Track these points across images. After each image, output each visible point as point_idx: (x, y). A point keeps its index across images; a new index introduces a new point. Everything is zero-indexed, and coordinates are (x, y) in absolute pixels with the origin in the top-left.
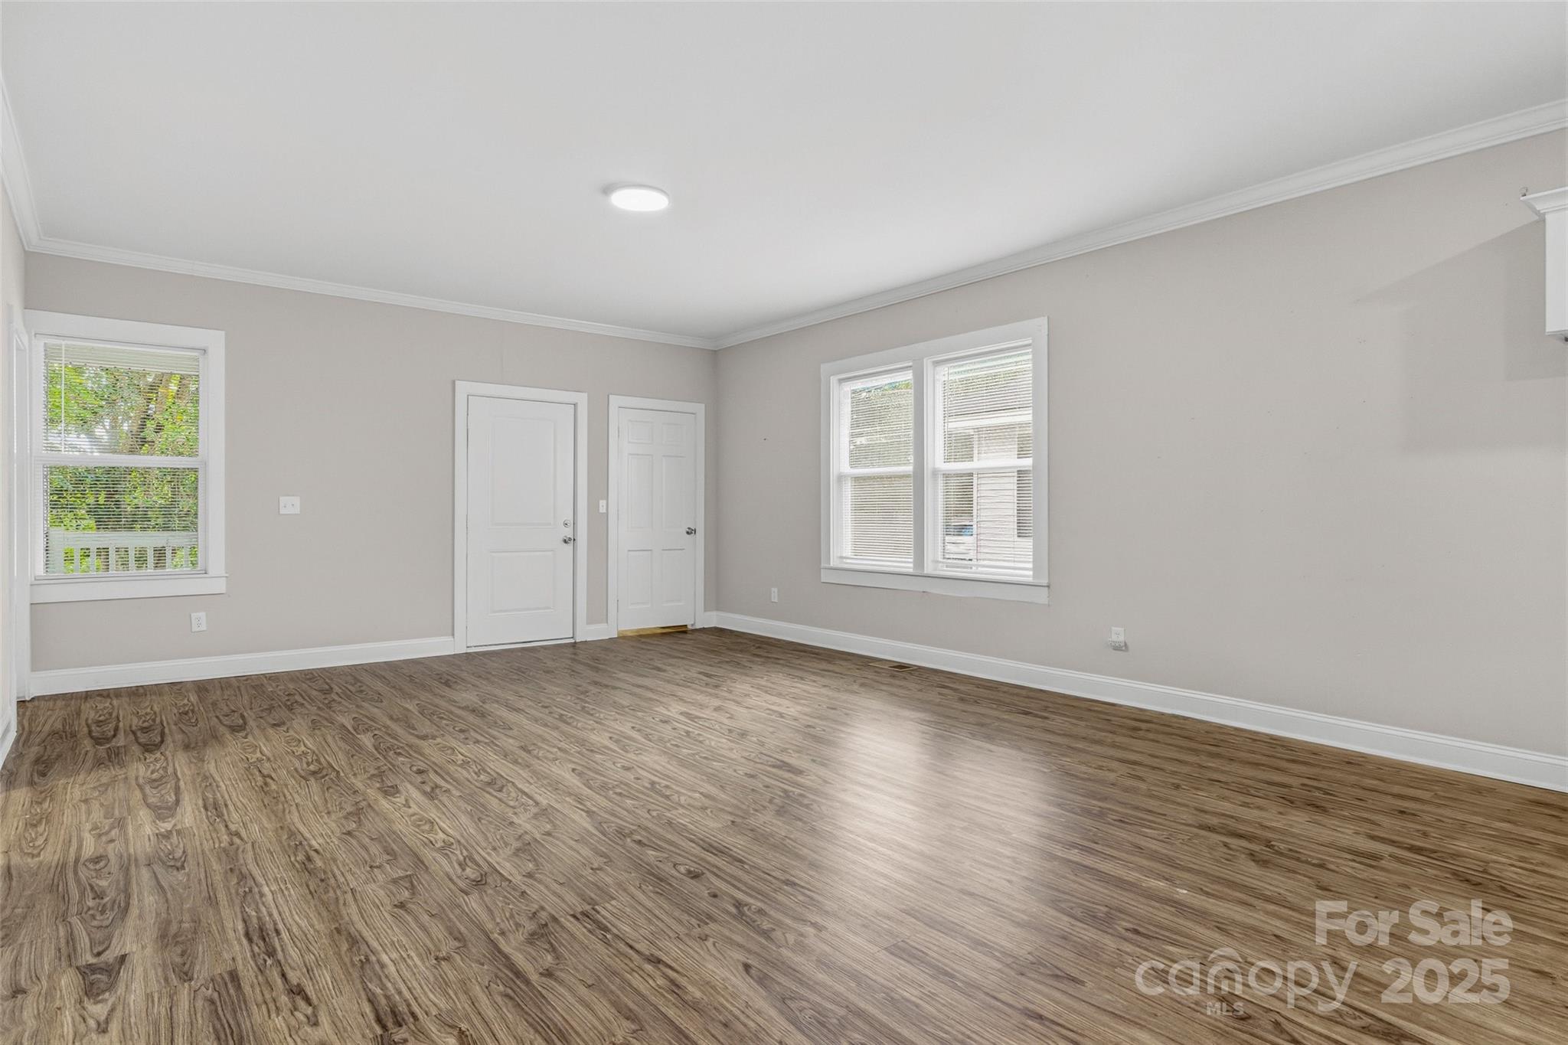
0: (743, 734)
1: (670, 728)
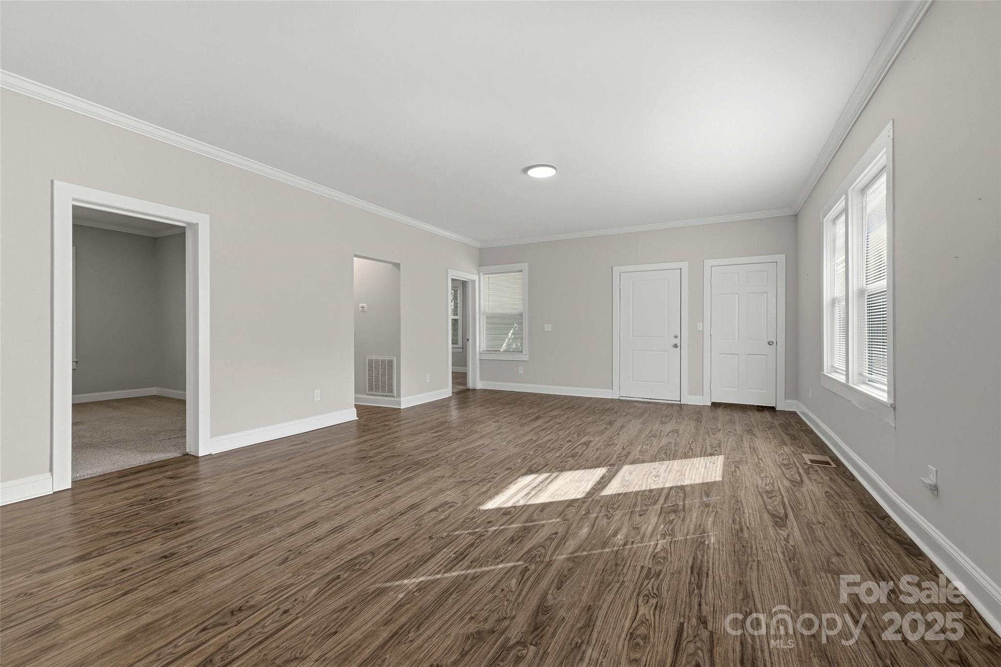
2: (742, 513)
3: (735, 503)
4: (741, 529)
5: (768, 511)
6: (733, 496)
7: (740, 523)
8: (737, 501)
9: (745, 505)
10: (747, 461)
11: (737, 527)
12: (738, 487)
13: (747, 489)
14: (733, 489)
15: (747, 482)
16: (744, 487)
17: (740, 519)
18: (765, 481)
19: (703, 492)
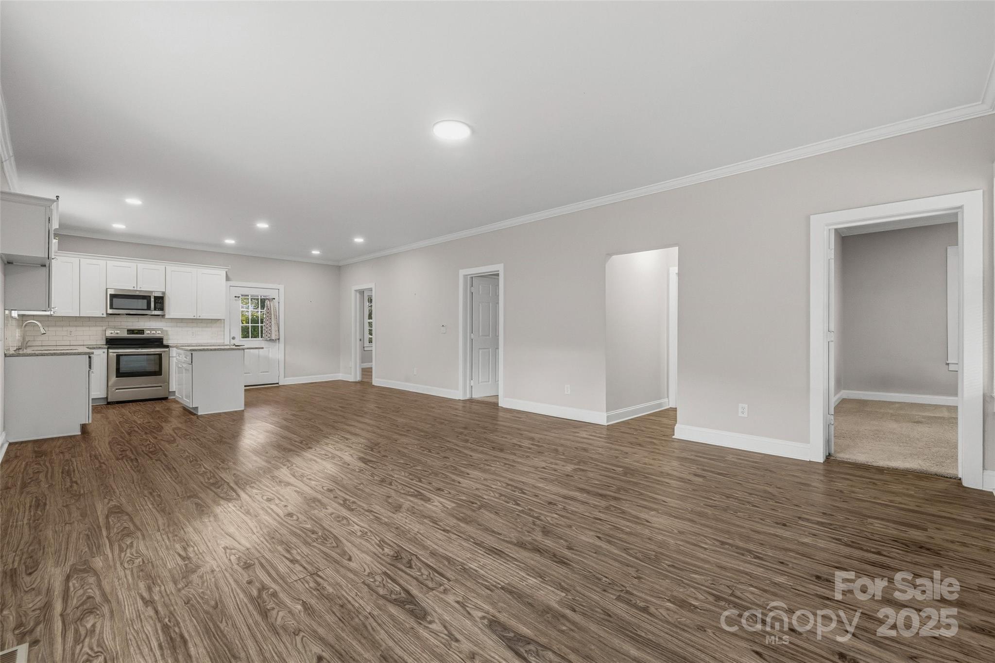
0: (382, 481)
1: (434, 484)
2: (155, 503)
3: (165, 508)
4: (151, 494)
5: (128, 514)
6: (170, 514)
7: (154, 497)
8: (163, 511)
9: (154, 510)
10: (175, 583)
11: (155, 494)
12: (168, 526)
13: (156, 528)
14: (174, 521)
15: (159, 538)
16: (161, 529)
17: (154, 500)
18: (134, 551)
19: (204, 505)
